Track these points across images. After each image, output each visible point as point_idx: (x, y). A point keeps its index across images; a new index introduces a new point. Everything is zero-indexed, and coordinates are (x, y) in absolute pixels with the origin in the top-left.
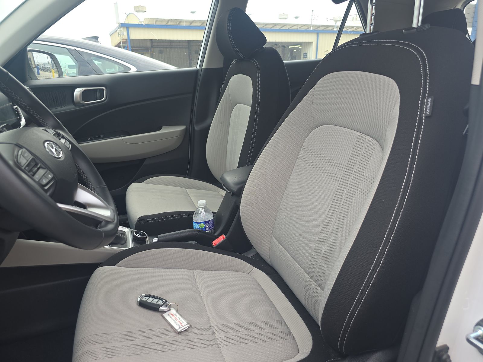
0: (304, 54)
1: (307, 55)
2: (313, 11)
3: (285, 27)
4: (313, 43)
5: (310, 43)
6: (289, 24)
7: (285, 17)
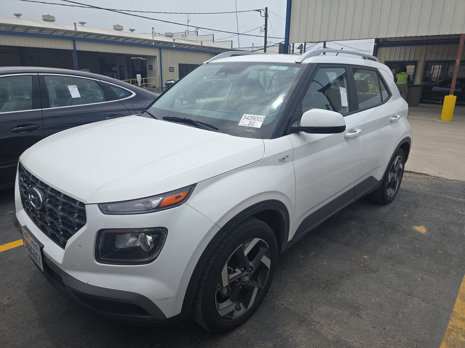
0: (149, 66)
1: (152, 67)
2: (153, 28)
3: (129, 40)
4: (157, 56)
5: (155, 57)
6: (132, 38)
7: (119, 28)
